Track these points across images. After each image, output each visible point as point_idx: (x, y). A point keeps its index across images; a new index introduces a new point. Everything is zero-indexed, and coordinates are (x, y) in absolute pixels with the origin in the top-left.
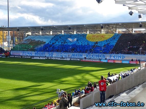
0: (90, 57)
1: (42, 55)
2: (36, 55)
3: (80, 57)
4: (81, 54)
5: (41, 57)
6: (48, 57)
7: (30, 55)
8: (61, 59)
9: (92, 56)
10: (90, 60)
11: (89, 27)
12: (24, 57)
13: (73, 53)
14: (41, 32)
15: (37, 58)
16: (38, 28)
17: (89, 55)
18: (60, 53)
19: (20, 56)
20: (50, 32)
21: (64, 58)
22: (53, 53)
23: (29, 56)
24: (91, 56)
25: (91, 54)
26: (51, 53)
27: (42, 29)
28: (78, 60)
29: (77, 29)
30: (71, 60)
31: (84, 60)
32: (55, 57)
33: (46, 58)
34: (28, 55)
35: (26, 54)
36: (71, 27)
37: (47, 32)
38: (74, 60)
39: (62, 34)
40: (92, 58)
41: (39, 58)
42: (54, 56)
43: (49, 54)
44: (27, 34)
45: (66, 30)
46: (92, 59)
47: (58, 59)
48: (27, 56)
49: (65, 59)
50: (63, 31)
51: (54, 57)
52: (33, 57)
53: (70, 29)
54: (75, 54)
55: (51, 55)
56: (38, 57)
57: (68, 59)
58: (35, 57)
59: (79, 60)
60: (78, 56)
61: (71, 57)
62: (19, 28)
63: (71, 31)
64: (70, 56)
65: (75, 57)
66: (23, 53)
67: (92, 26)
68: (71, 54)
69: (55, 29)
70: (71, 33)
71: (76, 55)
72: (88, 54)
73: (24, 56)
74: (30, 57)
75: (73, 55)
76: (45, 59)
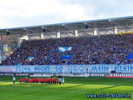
0: (120, 70)
1: (45, 70)
2: (36, 70)
3: (105, 70)
4: (106, 66)
5: (44, 73)
6: (55, 74)
7: (28, 71)
8: (76, 76)
9: (124, 68)
10: (121, 75)
11: (116, 23)
12: (18, 75)
13: (94, 66)
14: (43, 35)
15: (39, 76)
16: (39, 29)
17: (119, 67)
18: (74, 66)
19: (12, 73)
20: (57, 34)
21: (80, 74)
22: (62, 66)
23: (25, 73)
24: (122, 69)
25: (123, 66)
26: (59, 66)
27: (44, 31)
28: (102, 77)
29: (98, 27)
30: (90, 76)
31: (111, 75)
32: (66, 73)
33: (52, 75)
34: (24, 71)
35: (21, 70)
36: (88, 24)
37: (52, 34)
38: (96, 77)
39: (76, 36)
40: (124, 71)
41: (42, 75)
42: (63, 71)
43: (56, 68)
44: (21, 38)
45: (81, 30)
46: (124, 74)
47: (71, 76)
48: (23, 73)
49: (81, 76)
50: (76, 32)
51: (64, 73)
52: (32, 74)
53: (87, 27)
54: (97, 66)
55: (59, 71)
56: (40, 73)
57: (87, 75)
58: (35, 73)
59: (103, 75)
60: (101, 70)
61: (91, 71)
62: (9, 30)
63: (90, 31)
64: (88, 70)
65: (97, 71)
66: (17, 69)
67: (121, 21)
68: (90, 67)
69: (64, 29)
70: (89, 33)
71: (99, 68)
72: (117, 66)
73: (18, 73)
74: (27, 75)
75: (93, 68)
76: (50, 76)
